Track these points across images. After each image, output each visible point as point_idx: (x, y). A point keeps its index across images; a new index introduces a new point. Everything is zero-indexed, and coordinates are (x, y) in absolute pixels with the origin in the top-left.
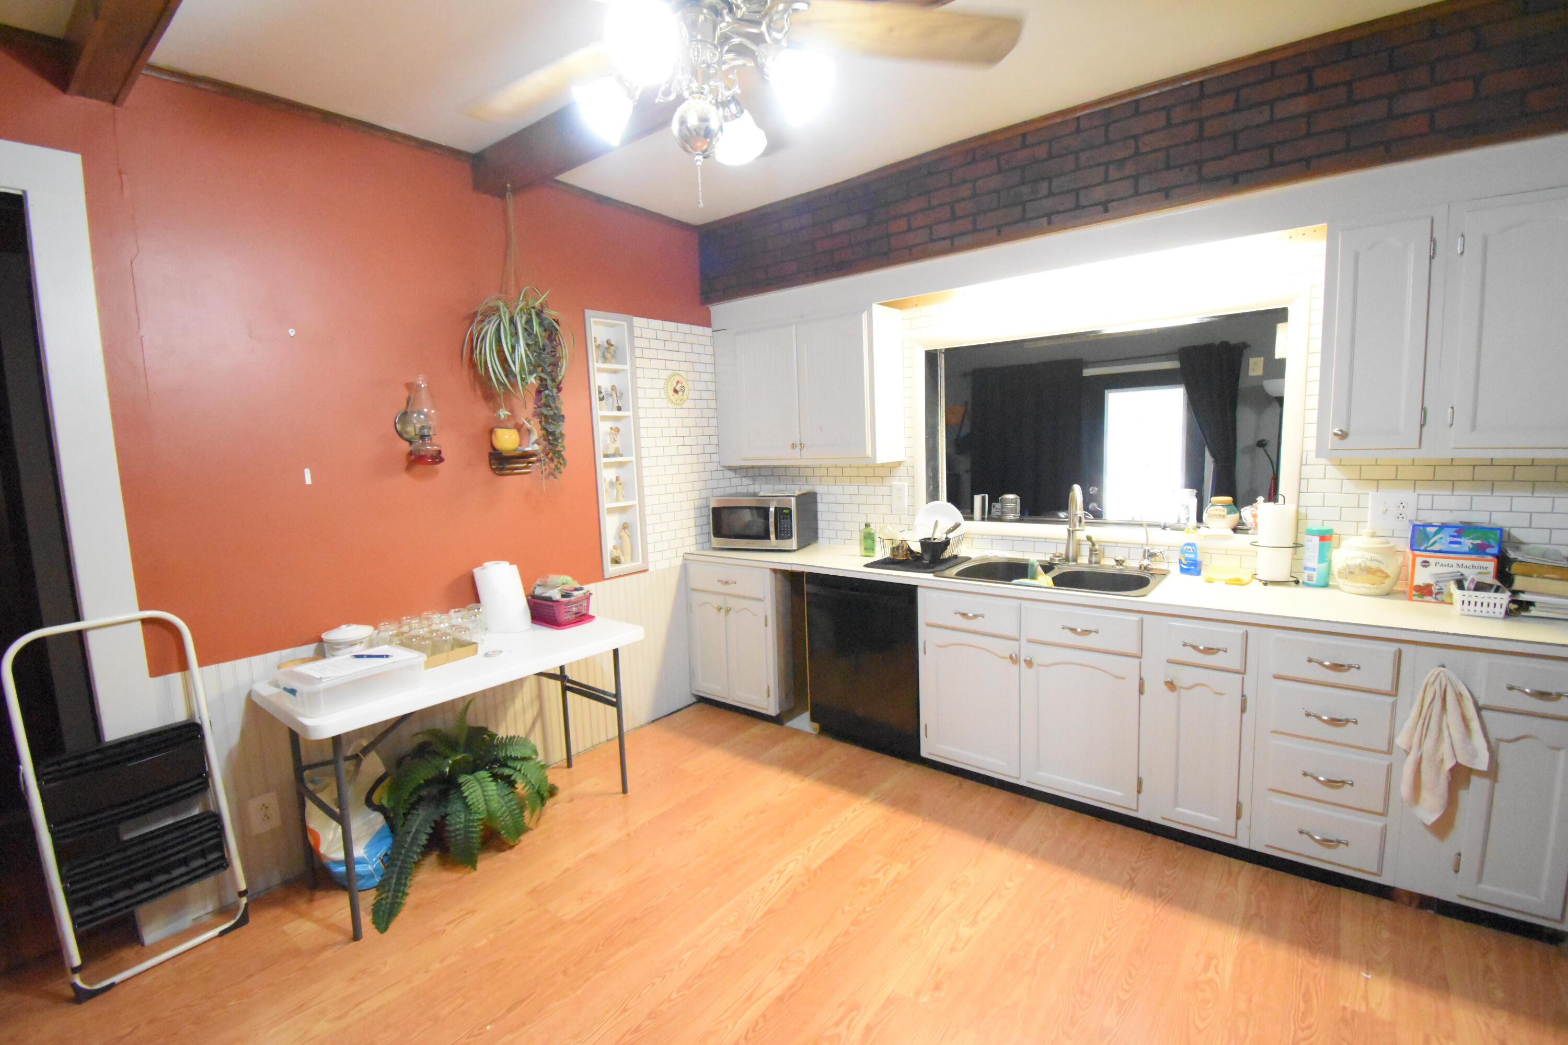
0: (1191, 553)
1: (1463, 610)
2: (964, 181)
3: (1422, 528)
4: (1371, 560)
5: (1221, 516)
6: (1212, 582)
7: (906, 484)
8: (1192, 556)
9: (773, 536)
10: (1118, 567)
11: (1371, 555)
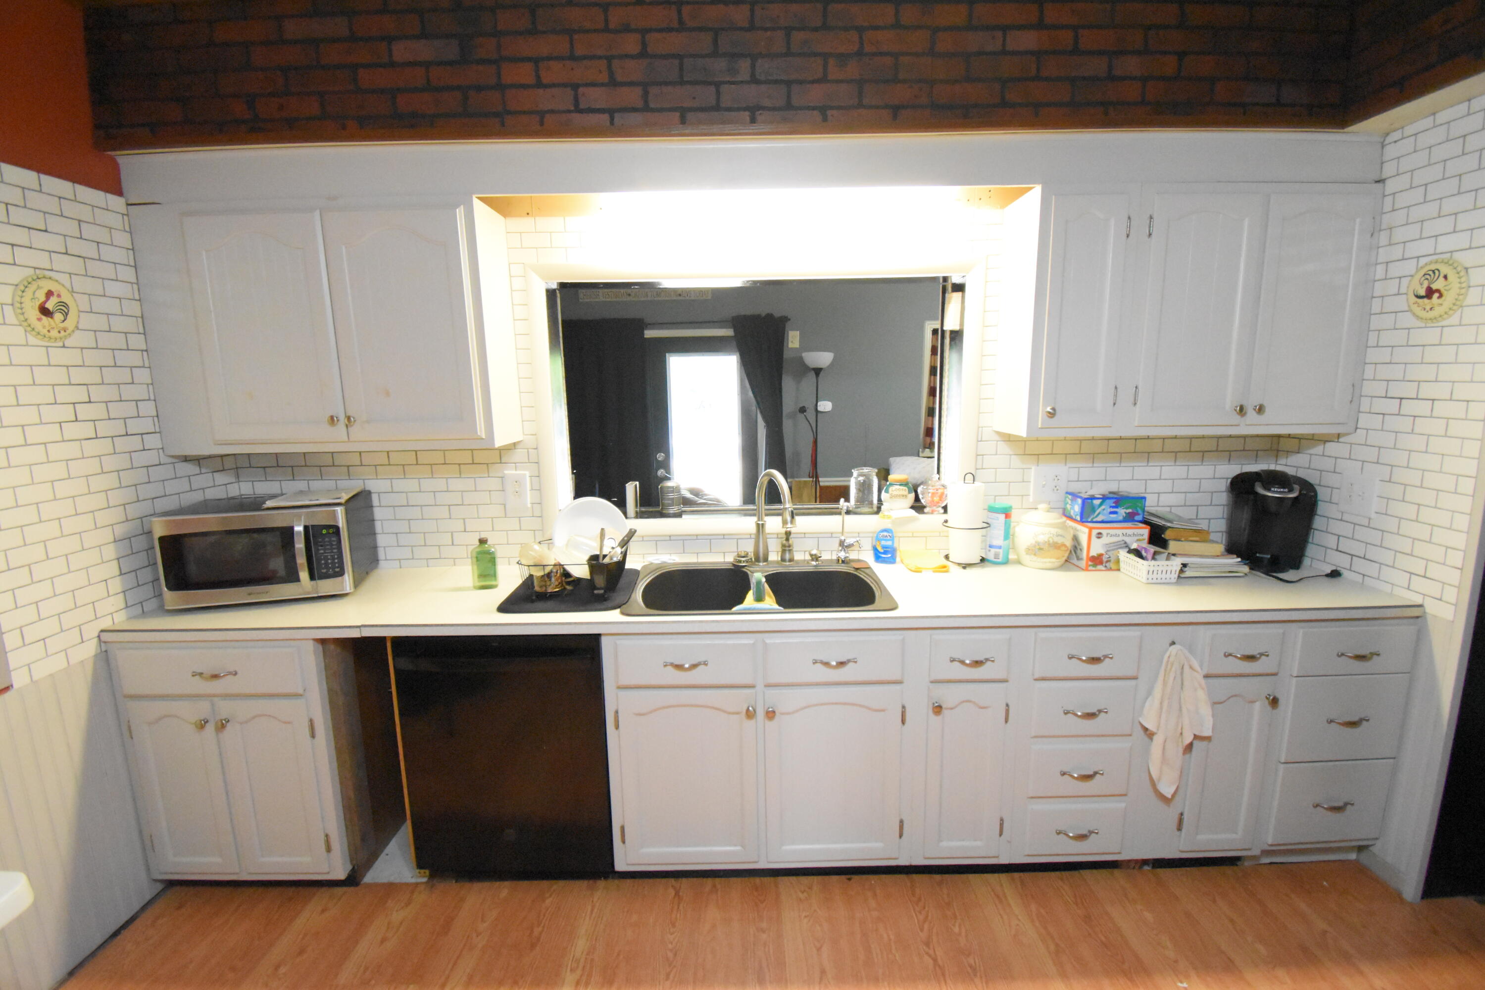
0: (889, 540)
1: (1148, 579)
2: (626, 29)
3: (1090, 501)
4: (1058, 536)
5: (903, 496)
6: (921, 572)
7: (527, 473)
8: (889, 543)
9: (304, 575)
10: (814, 563)
11: (1056, 530)
